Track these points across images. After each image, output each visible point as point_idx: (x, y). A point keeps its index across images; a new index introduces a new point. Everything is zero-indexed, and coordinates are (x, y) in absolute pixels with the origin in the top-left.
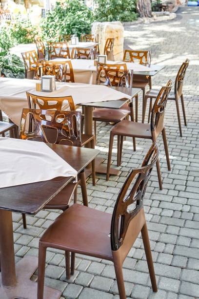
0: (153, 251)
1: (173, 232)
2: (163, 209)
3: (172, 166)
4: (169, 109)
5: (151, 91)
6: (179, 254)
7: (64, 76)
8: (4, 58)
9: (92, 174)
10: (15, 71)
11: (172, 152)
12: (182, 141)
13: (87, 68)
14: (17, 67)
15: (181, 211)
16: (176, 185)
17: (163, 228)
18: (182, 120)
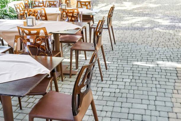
0: (99, 116)
1: (110, 105)
2: (104, 92)
3: (108, 67)
4: (105, 35)
5: (94, 25)
6: (114, 117)
7: (41, 17)
8: (4, 9)
9: (61, 75)
10: (11, 17)
11: (108, 59)
12: (113, 53)
13: (55, 12)
14: (13, 14)
15: (115, 92)
16: (111, 78)
17: (104, 103)
18: (113, 41)
